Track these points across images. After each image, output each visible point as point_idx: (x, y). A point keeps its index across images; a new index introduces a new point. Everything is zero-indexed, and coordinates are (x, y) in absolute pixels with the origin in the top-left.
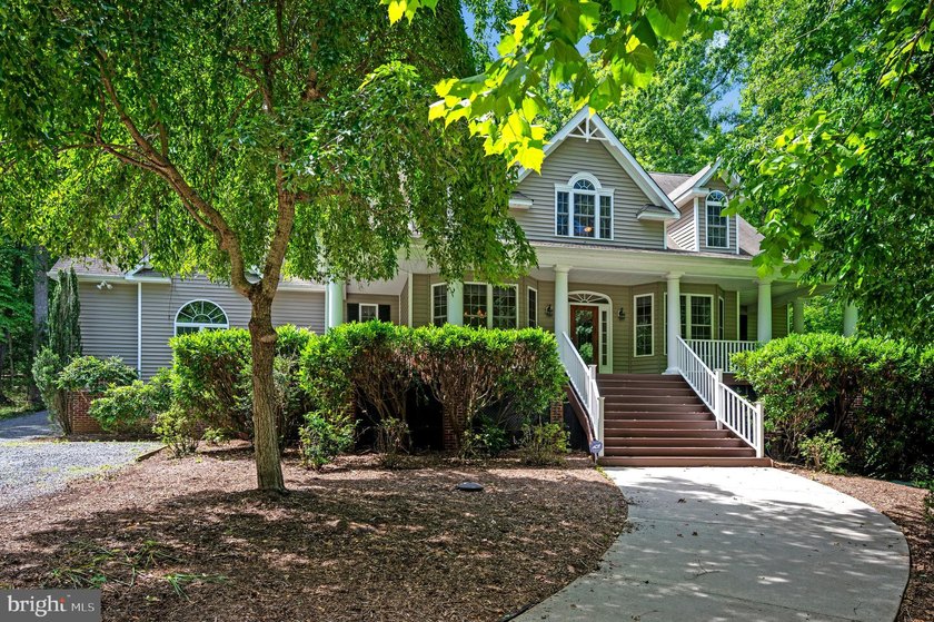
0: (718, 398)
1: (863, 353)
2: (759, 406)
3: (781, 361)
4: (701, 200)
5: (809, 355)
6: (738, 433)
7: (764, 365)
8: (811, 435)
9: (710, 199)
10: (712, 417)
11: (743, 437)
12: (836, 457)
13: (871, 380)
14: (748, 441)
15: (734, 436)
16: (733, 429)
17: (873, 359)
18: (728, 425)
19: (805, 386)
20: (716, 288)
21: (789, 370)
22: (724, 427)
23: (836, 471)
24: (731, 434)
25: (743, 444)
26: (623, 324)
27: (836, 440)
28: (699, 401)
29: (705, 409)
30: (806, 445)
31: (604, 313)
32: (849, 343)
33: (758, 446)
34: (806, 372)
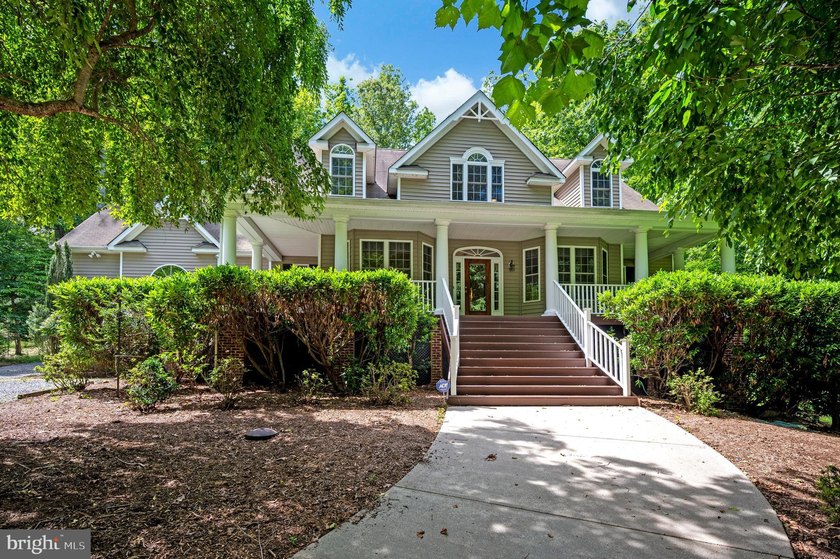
0: (587, 335)
1: (736, 288)
2: (624, 344)
3: (647, 297)
4: (586, 168)
5: (676, 291)
6: (605, 370)
7: (630, 301)
8: (680, 373)
9: (595, 166)
10: (582, 355)
11: (610, 374)
12: (708, 396)
13: (747, 316)
14: (615, 379)
15: (602, 373)
16: (600, 366)
17: (749, 294)
18: (596, 362)
19: (674, 323)
20: (599, 241)
21: (656, 307)
22: (593, 365)
23: (707, 413)
24: (599, 372)
25: (610, 382)
26: (513, 274)
27: (708, 379)
28: (571, 340)
29: (576, 348)
30: (675, 383)
31: (496, 265)
32: (725, 281)
33: (624, 383)
34: (676, 308)
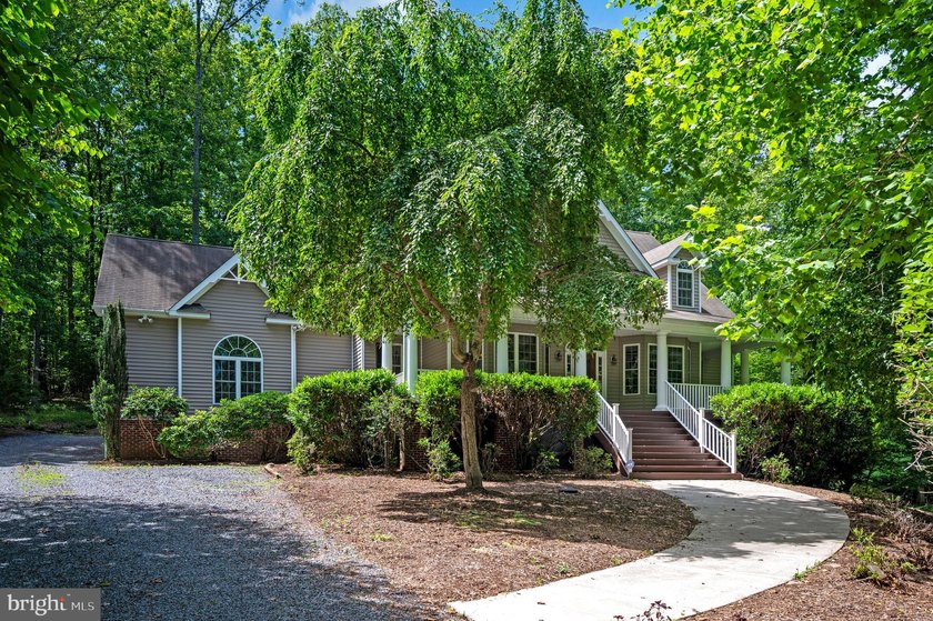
0: (701, 429)
1: (801, 398)
2: (733, 436)
3: (746, 403)
4: (673, 267)
5: (768, 399)
6: (717, 456)
7: (736, 405)
8: (769, 455)
9: (680, 267)
10: (696, 444)
11: (721, 458)
12: (785, 472)
13: (806, 416)
14: (725, 462)
15: (714, 457)
16: (713, 452)
17: (807, 402)
18: (709, 450)
19: (765, 421)
20: (685, 340)
21: (756, 409)
22: (706, 451)
23: (786, 482)
24: (712, 457)
25: (720, 463)
26: (614, 367)
27: (786, 460)
28: (685, 432)
29: (690, 438)
30: (766, 464)
31: (600, 359)
32: (794, 392)
33: (733, 465)
34: (765, 411)
